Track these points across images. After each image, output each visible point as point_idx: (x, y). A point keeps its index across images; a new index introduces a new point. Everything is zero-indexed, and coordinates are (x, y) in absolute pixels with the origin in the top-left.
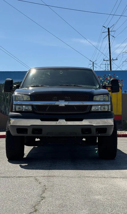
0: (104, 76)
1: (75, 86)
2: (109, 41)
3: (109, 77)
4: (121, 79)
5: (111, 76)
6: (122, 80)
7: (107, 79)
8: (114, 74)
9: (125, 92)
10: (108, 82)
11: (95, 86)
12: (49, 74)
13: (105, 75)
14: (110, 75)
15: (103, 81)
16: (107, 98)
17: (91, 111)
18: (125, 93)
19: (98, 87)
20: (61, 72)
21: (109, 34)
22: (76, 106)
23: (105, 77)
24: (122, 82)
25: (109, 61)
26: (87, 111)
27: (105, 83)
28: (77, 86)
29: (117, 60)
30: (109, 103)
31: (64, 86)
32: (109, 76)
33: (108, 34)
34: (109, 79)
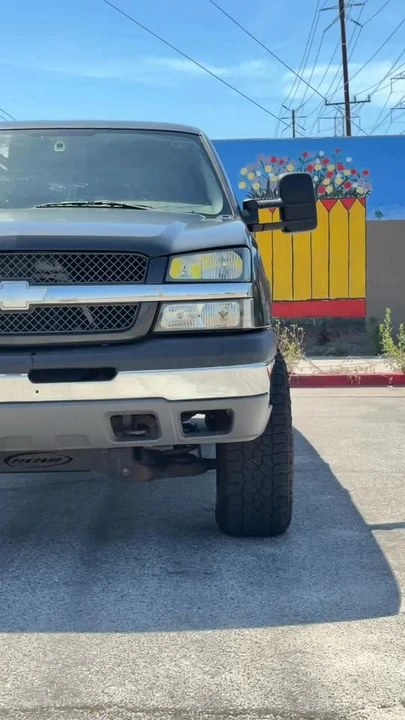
0: (300, 159)
1: (112, 206)
2: (344, 41)
3: (318, 161)
4: (363, 170)
5: (327, 157)
6: (366, 173)
7: (310, 168)
8: (338, 151)
9: (379, 214)
10: (316, 178)
11: (210, 204)
12: (6, 155)
13: (305, 155)
14: (321, 153)
16: (235, 265)
17: (157, 329)
18: (377, 219)
19: (218, 207)
20: (60, 146)
21: (342, 16)
22: (92, 309)
23: (303, 162)
24: (365, 178)
25: (344, 106)
26: (139, 330)
28: (125, 207)
29: (369, 101)
30: (244, 291)
31: (64, 206)
32: (318, 156)
33: (338, 14)
34: (318, 167)
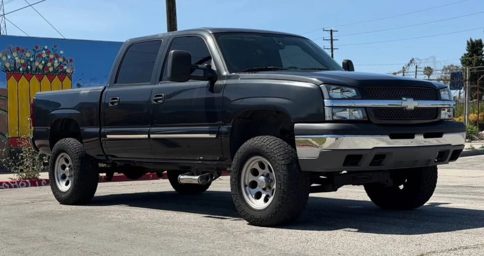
0: (34, 50)
3: (44, 52)
4: (70, 59)
5: (49, 50)
6: (71, 61)
7: (40, 56)
8: (55, 46)
9: (78, 85)
10: (43, 62)
13: (37, 47)
14: (46, 47)
15: (31, 59)
23: (35, 52)
24: (71, 64)
27: (37, 64)
32: (44, 49)
34: (44, 56)
